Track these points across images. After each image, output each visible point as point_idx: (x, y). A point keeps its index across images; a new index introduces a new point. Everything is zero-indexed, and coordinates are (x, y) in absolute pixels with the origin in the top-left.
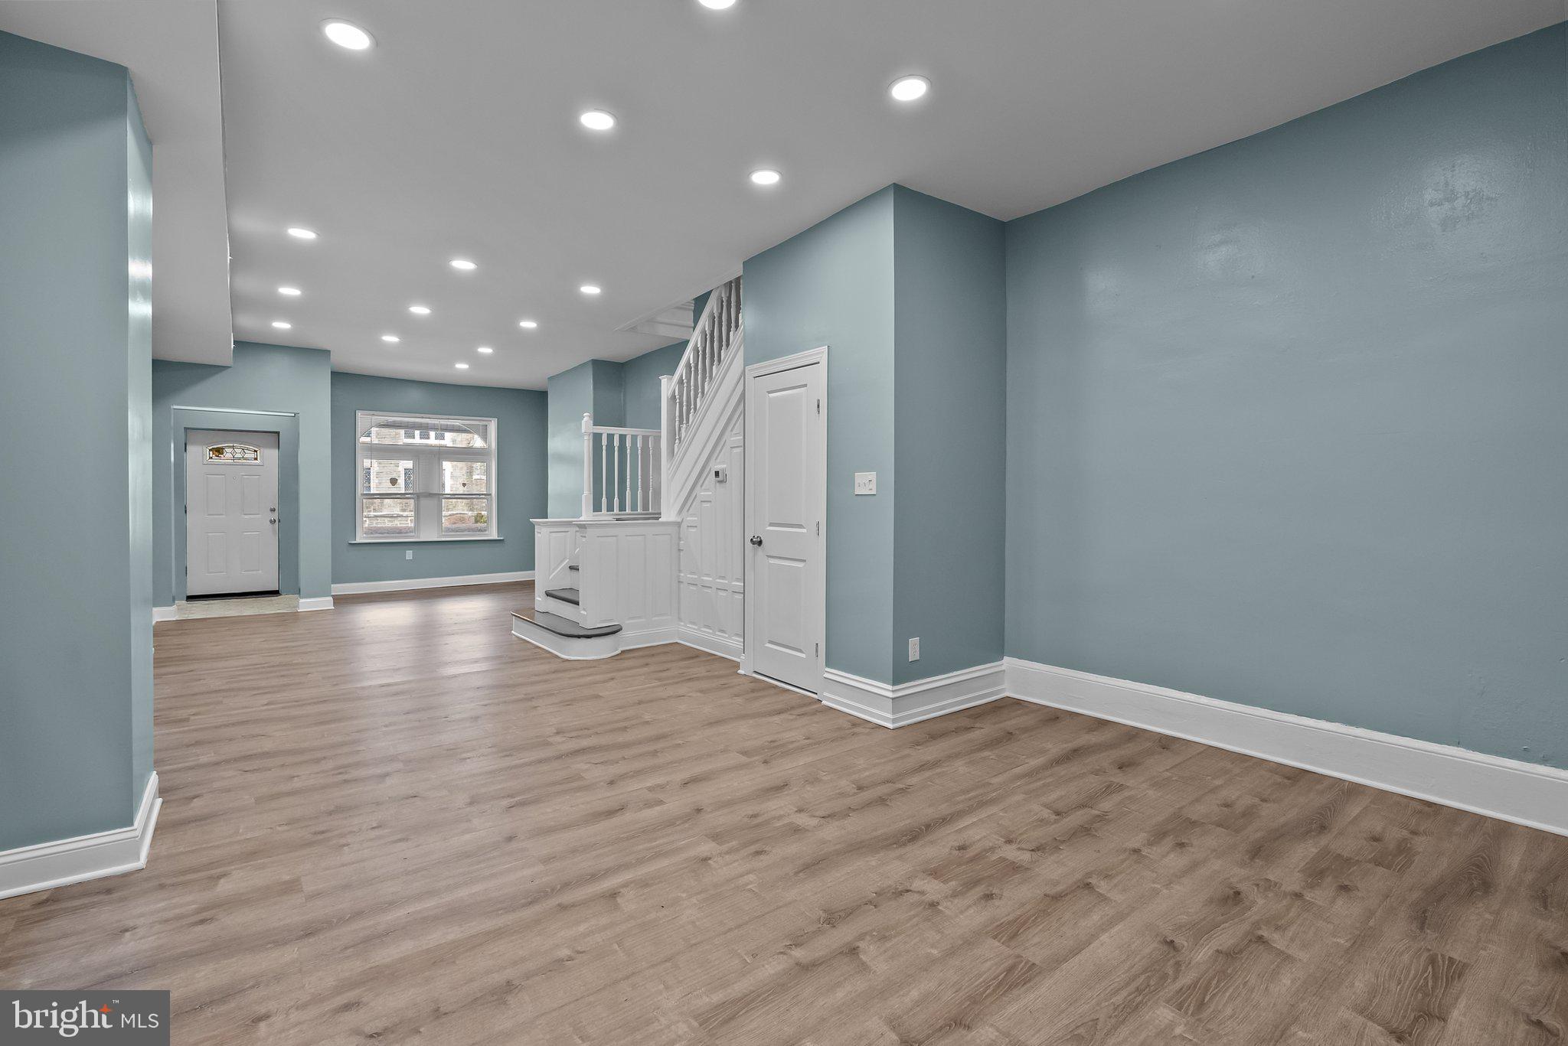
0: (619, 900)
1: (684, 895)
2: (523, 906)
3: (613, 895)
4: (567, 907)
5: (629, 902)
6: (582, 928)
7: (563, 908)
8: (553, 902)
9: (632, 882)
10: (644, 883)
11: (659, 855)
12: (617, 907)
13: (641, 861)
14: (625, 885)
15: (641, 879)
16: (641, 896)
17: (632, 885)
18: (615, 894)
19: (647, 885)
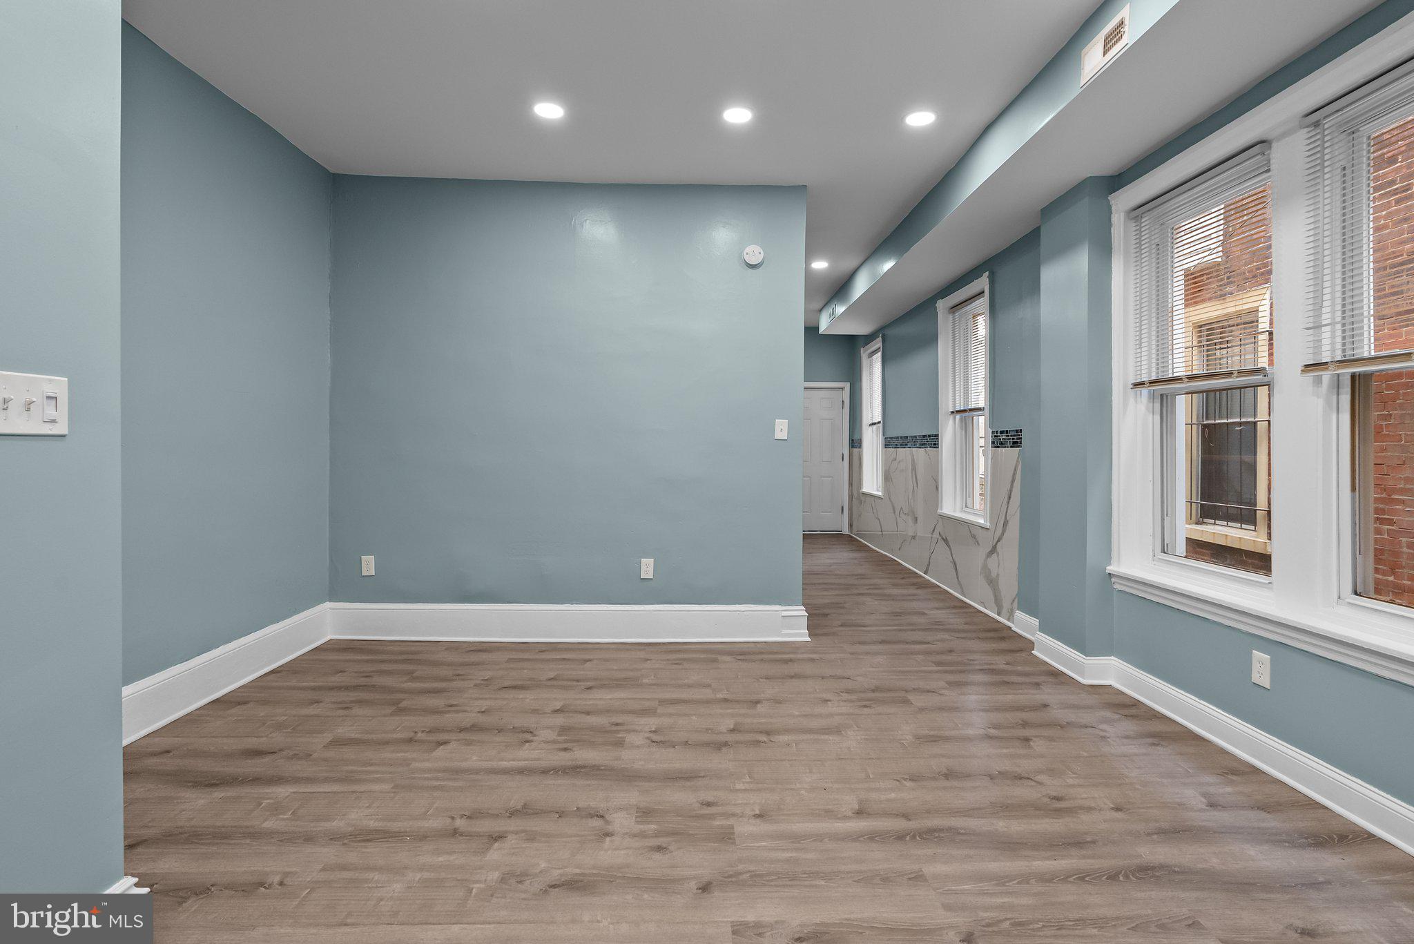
0: (857, 807)
1: (803, 792)
2: (941, 830)
3: (860, 813)
4: (903, 816)
5: (850, 802)
6: (893, 795)
7: (906, 816)
8: (913, 825)
9: (839, 819)
10: (829, 814)
11: (796, 838)
12: (860, 802)
13: (819, 837)
14: (845, 818)
15: (829, 819)
16: (837, 804)
17: (839, 816)
18: (858, 813)
19: (827, 811)
